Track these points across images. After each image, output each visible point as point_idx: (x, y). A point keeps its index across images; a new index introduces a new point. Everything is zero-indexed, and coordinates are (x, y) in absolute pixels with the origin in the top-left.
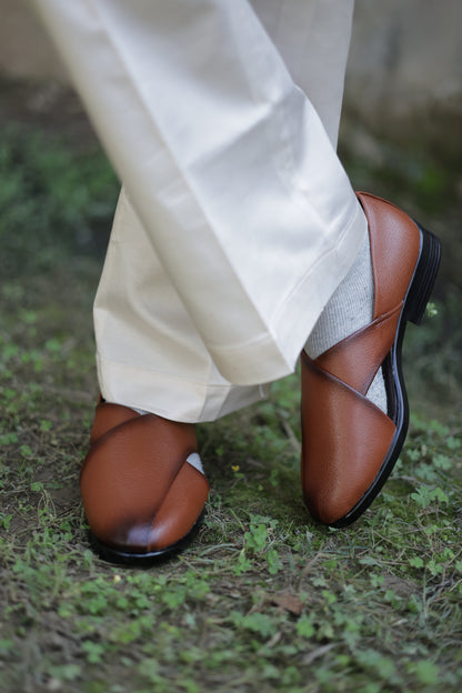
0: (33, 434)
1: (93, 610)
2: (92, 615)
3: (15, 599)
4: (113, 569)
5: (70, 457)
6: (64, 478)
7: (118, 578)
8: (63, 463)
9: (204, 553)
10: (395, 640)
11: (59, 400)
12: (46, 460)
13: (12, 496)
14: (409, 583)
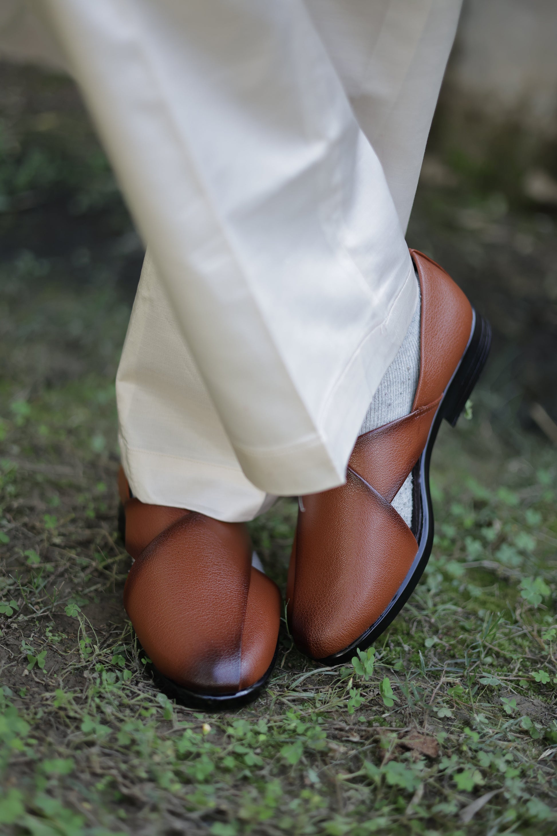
0: (25, 530)
1: (200, 776)
2: (200, 782)
3: (99, 771)
4: (196, 715)
5: (84, 561)
6: (87, 591)
7: (207, 728)
8: (78, 569)
9: (296, 683)
10: (547, 778)
11: (40, 478)
12: (56, 567)
13: (32, 620)
14: (535, 702)
